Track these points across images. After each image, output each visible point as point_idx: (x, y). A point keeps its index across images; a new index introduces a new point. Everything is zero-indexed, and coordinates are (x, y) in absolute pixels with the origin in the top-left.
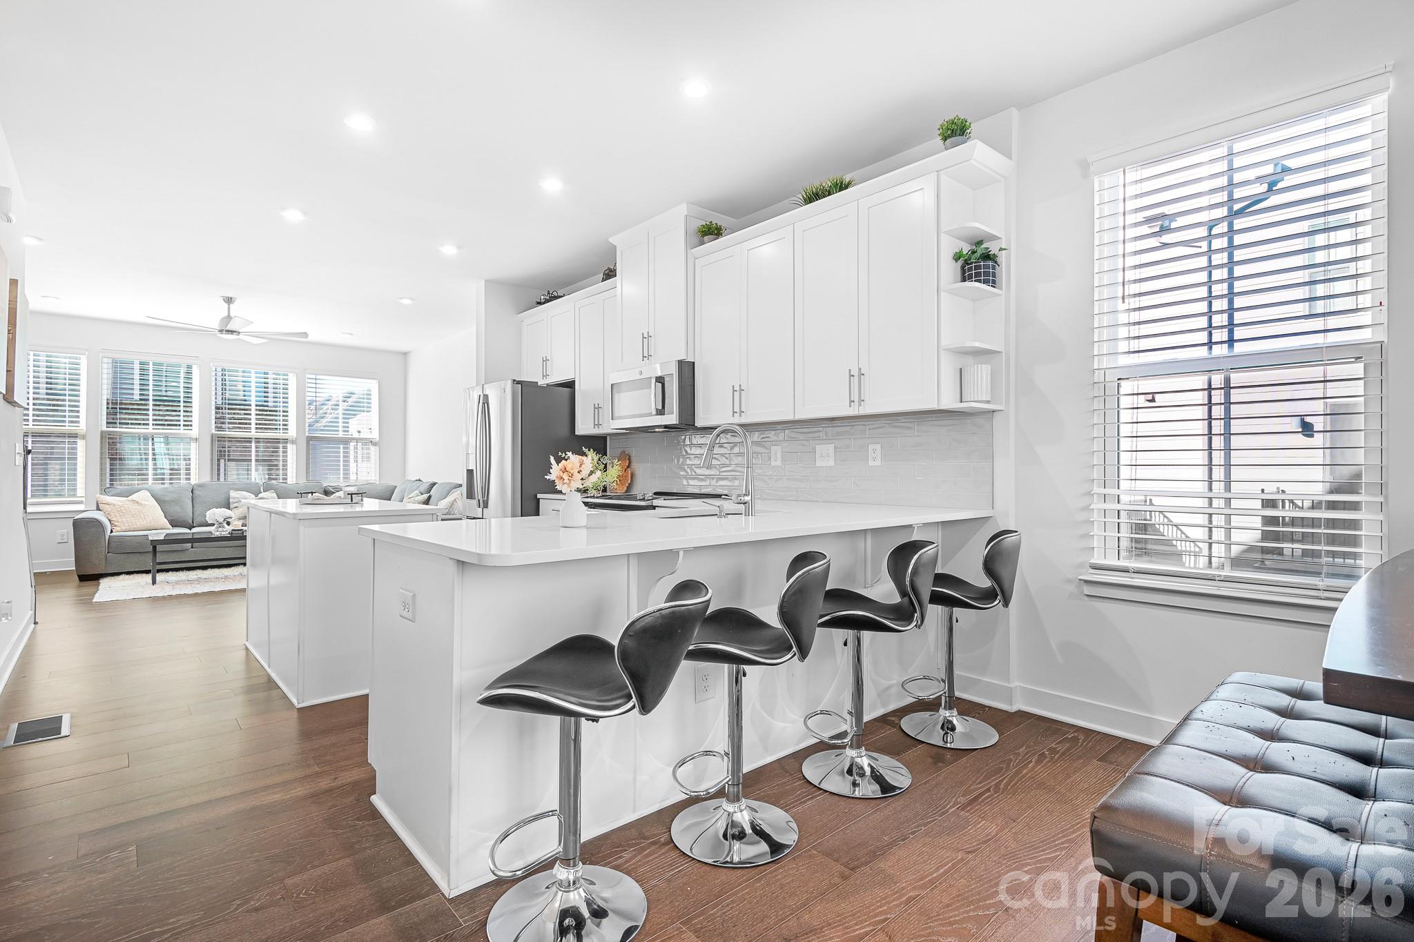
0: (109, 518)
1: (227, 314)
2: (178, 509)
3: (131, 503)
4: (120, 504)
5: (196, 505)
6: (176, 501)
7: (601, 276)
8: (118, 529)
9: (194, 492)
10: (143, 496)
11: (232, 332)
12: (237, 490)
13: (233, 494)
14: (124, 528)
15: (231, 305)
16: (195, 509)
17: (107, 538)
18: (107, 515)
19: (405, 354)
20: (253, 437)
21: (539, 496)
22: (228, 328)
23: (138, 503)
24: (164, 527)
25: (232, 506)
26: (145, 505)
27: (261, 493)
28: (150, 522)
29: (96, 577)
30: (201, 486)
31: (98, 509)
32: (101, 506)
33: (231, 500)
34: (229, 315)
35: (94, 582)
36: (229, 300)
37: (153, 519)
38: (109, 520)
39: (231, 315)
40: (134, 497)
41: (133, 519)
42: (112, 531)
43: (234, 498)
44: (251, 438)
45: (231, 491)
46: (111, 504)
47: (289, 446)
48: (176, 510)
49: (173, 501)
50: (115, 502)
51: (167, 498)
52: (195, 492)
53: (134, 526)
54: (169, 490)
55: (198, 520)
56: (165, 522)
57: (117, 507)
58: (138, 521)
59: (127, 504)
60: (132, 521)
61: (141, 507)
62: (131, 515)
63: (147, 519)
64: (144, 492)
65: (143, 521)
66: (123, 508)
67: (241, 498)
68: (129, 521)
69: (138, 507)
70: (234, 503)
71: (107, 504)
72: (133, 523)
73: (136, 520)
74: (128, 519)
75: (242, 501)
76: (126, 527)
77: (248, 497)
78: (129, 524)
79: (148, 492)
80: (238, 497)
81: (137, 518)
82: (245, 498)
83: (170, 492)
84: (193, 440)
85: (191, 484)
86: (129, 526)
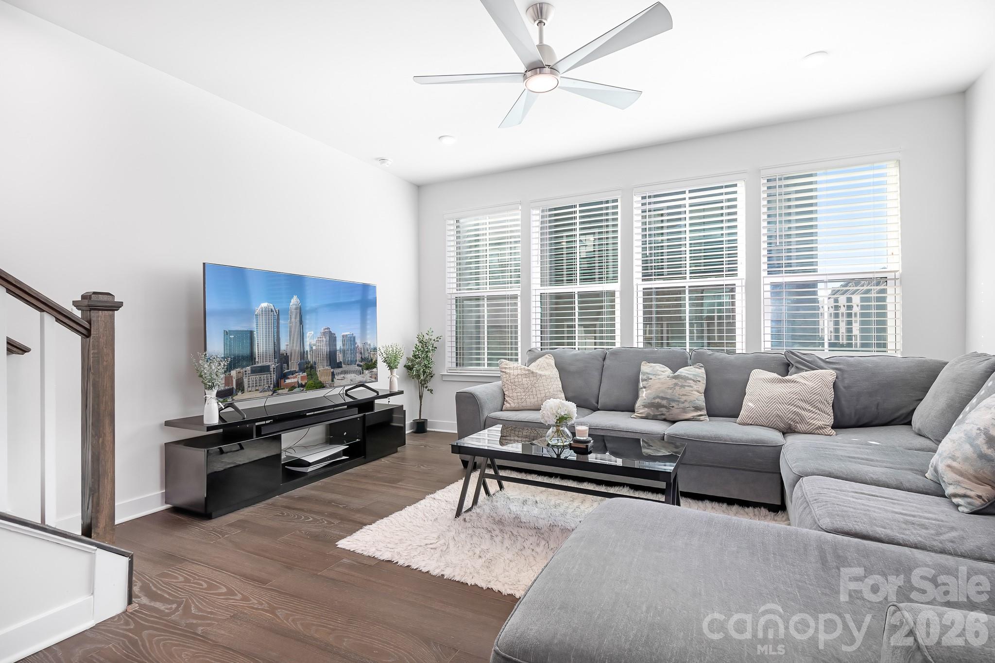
0: (504, 390)
2: (581, 383)
3: (527, 372)
6: (582, 372)
8: (508, 405)
9: (605, 361)
13: (644, 367)
16: (602, 385)
18: (503, 385)
33: (640, 377)
37: (545, 396)
40: (535, 364)
41: (524, 393)
45: (643, 364)
48: (579, 384)
51: (572, 368)
52: (607, 362)
54: (578, 357)
58: (529, 397)
59: (522, 374)
60: (522, 396)
61: (535, 378)
62: (523, 389)
63: (539, 396)
64: (546, 358)
65: (534, 398)
66: (516, 380)
67: (651, 374)
68: (519, 397)
69: (532, 379)
70: (643, 380)
71: (505, 372)
72: (523, 400)
73: (527, 396)
74: (519, 394)
75: (651, 379)
76: (516, 404)
77: (660, 373)
78: (519, 400)
79: (553, 358)
80: (649, 372)
81: (528, 394)
82: (656, 375)
83: (578, 360)
84: (617, 296)
85: (603, 351)
86: (518, 403)
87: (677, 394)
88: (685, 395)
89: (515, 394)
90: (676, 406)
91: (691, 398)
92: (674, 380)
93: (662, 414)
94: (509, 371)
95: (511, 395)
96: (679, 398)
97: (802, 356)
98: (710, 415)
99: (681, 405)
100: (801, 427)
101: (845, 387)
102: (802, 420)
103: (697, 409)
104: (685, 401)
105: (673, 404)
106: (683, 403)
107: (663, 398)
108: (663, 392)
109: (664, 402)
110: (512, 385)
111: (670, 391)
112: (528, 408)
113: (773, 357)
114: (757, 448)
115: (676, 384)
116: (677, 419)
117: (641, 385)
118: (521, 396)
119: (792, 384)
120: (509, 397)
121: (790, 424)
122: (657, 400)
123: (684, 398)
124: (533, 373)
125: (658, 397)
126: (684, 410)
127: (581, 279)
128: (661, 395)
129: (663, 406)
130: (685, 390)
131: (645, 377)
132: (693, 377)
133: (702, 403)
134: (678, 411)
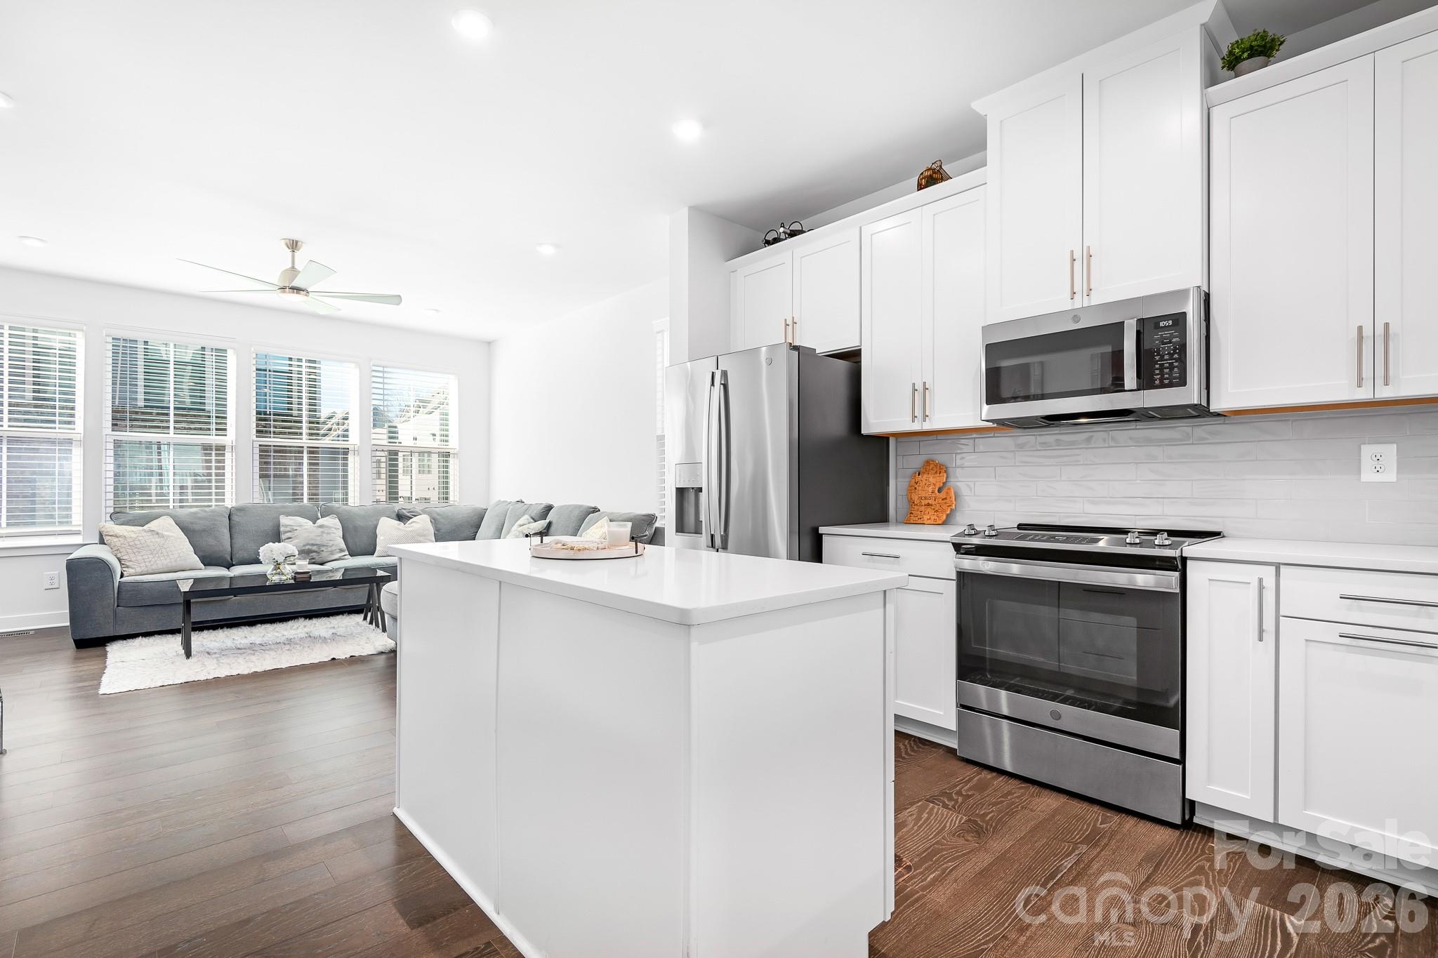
0: (119, 555)
1: (290, 266)
2: (211, 541)
3: (149, 534)
4: (134, 536)
5: (235, 536)
6: (208, 531)
7: (914, 181)
8: (131, 571)
9: (231, 517)
10: (165, 525)
11: (297, 290)
12: (288, 514)
13: (284, 520)
14: (139, 570)
15: (297, 254)
16: (233, 541)
17: (116, 585)
18: (115, 551)
19: (489, 343)
20: (305, 445)
21: (822, 530)
22: (295, 284)
23: (158, 534)
24: (194, 567)
25: (283, 537)
26: (168, 536)
27: (319, 519)
28: (175, 561)
29: (101, 642)
30: (240, 510)
31: (102, 542)
32: (106, 539)
33: (282, 529)
34: (293, 267)
35: (100, 648)
36: (294, 245)
37: (179, 557)
38: (118, 558)
39: (296, 266)
40: (153, 525)
41: (151, 556)
42: (122, 576)
43: (286, 526)
44: (303, 447)
45: (281, 517)
46: (120, 536)
47: (350, 457)
48: (209, 542)
49: (204, 531)
50: (126, 534)
51: (197, 527)
52: (234, 518)
53: (154, 567)
54: (199, 515)
55: (239, 555)
56: (195, 560)
57: (129, 540)
61: (162, 539)
62: (149, 551)
63: (172, 556)
64: (165, 519)
65: (166, 559)
66: (137, 542)
69: (159, 540)
70: (286, 532)
71: (116, 535)
72: (152, 563)
73: (156, 558)
74: (144, 557)
75: (296, 528)
76: (143, 569)
77: (304, 524)
78: (147, 563)
79: (173, 520)
80: (291, 524)
81: (157, 555)
82: (300, 526)
83: (200, 518)
84: (228, 449)
85: (227, 508)
86: (146, 566)
87: (323, 540)
88: (332, 540)
89: (139, 558)
91: (335, 543)
93: (313, 559)
95: (133, 559)
96: (326, 543)
98: (352, 555)
99: (330, 549)
103: (342, 551)
104: (333, 545)
105: (323, 549)
106: (331, 547)
107: (313, 545)
108: (312, 539)
109: (315, 548)
110: (133, 548)
111: (319, 538)
112: (159, 571)
113: (387, 508)
115: (323, 532)
116: (325, 560)
118: (149, 558)
120: (131, 561)
122: (307, 547)
123: (331, 543)
125: (308, 544)
126: (332, 553)
128: (311, 542)
129: (315, 552)
130: (329, 536)
131: (288, 529)
132: (332, 526)
133: (343, 546)
134: (326, 554)
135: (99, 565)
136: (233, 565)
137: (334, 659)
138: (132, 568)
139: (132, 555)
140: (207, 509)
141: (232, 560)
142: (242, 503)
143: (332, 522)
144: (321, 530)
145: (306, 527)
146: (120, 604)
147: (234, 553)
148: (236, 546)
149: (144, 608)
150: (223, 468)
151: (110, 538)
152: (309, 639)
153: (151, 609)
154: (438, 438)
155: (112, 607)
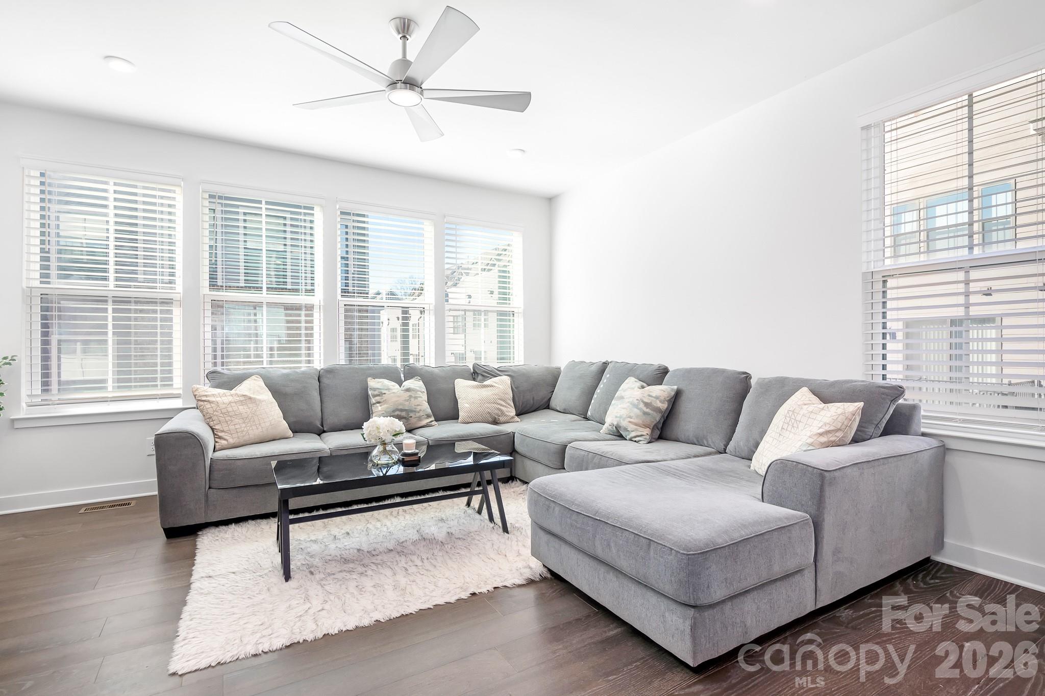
1: (401, 58)
2: (302, 406)
3: (242, 398)
4: (226, 401)
5: (326, 400)
6: (301, 394)
8: (224, 442)
9: (321, 379)
10: (255, 388)
11: (411, 85)
12: (375, 376)
13: (372, 383)
14: (231, 441)
15: (408, 40)
16: (323, 406)
17: (208, 463)
18: (210, 424)
20: (386, 305)
23: (247, 397)
26: (257, 400)
27: (404, 381)
29: (192, 531)
30: (329, 371)
33: (370, 393)
34: (403, 58)
35: (191, 538)
37: (269, 425)
38: (211, 429)
39: (406, 56)
40: (244, 390)
41: (244, 425)
42: (215, 451)
43: (374, 389)
44: (383, 307)
45: (369, 379)
46: (213, 402)
48: (299, 407)
49: (293, 393)
50: (219, 399)
51: (288, 390)
52: (324, 380)
53: (247, 438)
55: (330, 420)
57: (221, 406)
58: (251, 429)
59: (236, 401)
60: (243, 428)
61: (253, 405)
62: (242, 420)
63: (263, 425)
64: (254, 379)
65: (257, 429)
66: (230, 409)
67: (383, 389)
68: (238, 430)
69: (250, 405)
70: (375, 396)
71: (208, 401)
72: (244, 433)
73: (248, 428)
74: (237, 426)
75: (385, 394)
76: (235, 440)
77: (391, 387)
78: (239, 434)
79: (261, 380)
80: (379, 387)
81: (249, 425)
82: (388, 389)
83: (292, 381)
84: (316, 310)
85: (316, 369)
86: (238, 438)
87: (413, 405)
88: (419, 405)
89: (232, 427)
90: (413, 416)
91: (422, 408)
92: (408, 393)
94: (214, 399)
95: (225, 429)
96: (415, 409)
97: (483, 367)
98: (437, 420)
99: (418, 415)
100: (502, 419)
101: (515, 388)
102: (503, 413)
103: (428, 416)
104: (420, 410)
105: (411, 415)
106: (419, 412)
107: (402, 410)
108: (401, 404)
109: (404, 414)
110: (225, 416)
111: (407, 403)
112: (251, 442)
113: (464, 369)
114: (498, 437)
115: (410, 396)
116: (415, 427)
117: (373, 400)
118: (241, 428)
119: (491, 388)
120: (223, 431)
121: (496, 418)
123: (419, 408)
124: (250, 398)
125: (398, 410)
126: (420, 419)
127: (268, 288)
128: (400, 407)
129: (404, 418)
130: (416, 400)
131: (376, 393)
132: (418, 388)
133: (429, 411)
134: (415, 420)
135: (189, 440)
136: (324, 432)
137: (474, 594)
138: (225, 440)
139: (224, 425)
140: (298, 370)
141: (322, 426)
142: (331, 364)
143: (416, 384)
144: (409, 394)
145: (394, 391)
146: (212, 486)
147: (325, 417)
148: (327, 411)
149: (237, 490)
150: (312, 328)
151: (202, 403)
152: (423, 543)
153: (244, 490)
154: (496, 295)
155: (204, 490)
